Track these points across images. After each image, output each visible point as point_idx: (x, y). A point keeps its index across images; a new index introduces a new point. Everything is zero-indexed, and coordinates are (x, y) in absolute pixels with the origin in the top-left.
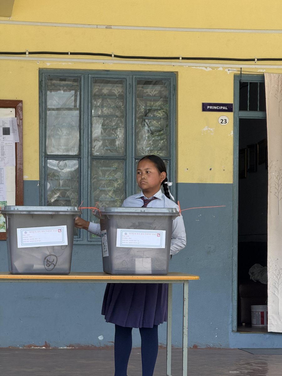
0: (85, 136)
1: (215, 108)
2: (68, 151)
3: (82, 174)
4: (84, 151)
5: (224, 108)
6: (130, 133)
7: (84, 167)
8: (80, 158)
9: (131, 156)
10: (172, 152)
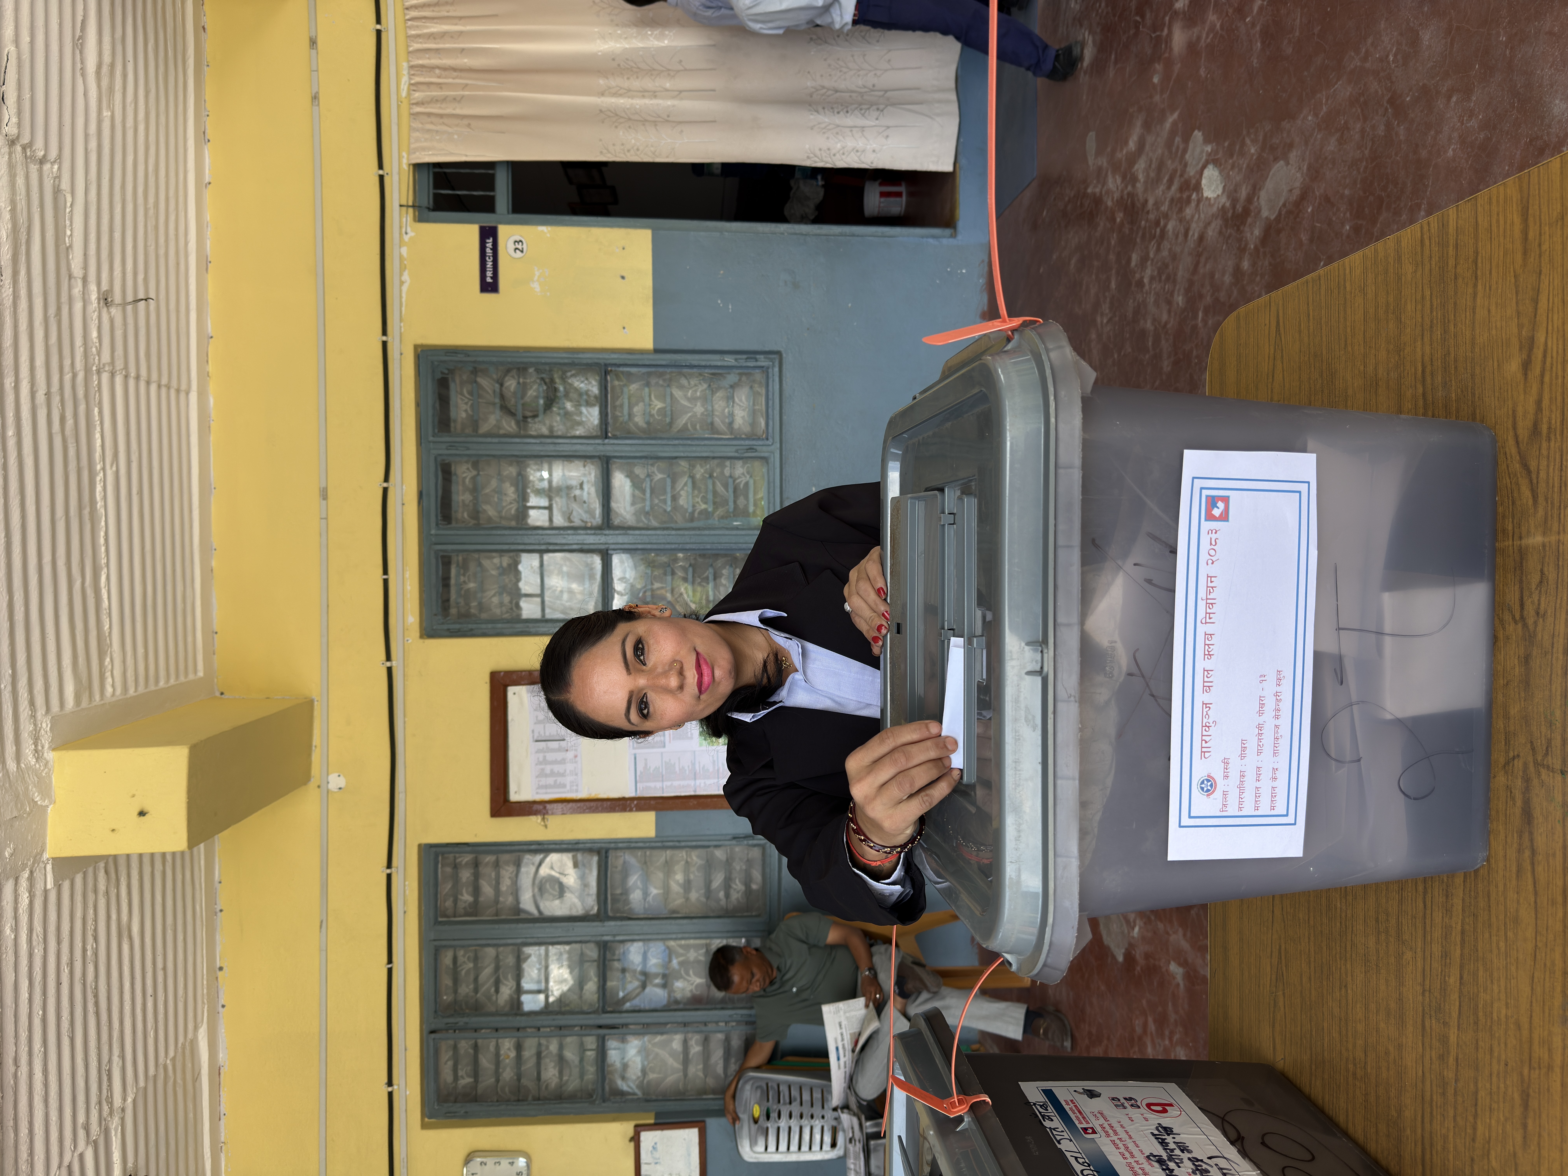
0: (560, 540)
1: (489, 264)
2: (592, 577)
3: (640, 546)
4: (592, 542)
5: (489, 245)
6: (551, 447)
7: (626, 541)
8: (607, 550)
9: (601, 448)
10: (590, 361)
